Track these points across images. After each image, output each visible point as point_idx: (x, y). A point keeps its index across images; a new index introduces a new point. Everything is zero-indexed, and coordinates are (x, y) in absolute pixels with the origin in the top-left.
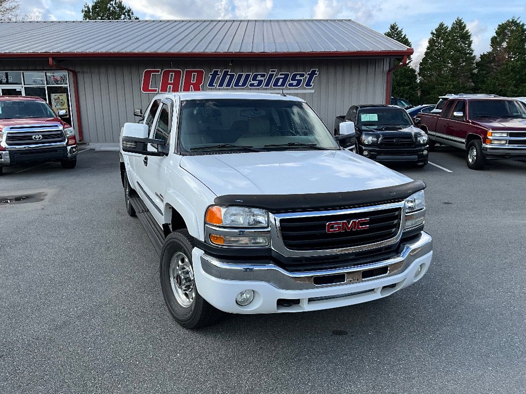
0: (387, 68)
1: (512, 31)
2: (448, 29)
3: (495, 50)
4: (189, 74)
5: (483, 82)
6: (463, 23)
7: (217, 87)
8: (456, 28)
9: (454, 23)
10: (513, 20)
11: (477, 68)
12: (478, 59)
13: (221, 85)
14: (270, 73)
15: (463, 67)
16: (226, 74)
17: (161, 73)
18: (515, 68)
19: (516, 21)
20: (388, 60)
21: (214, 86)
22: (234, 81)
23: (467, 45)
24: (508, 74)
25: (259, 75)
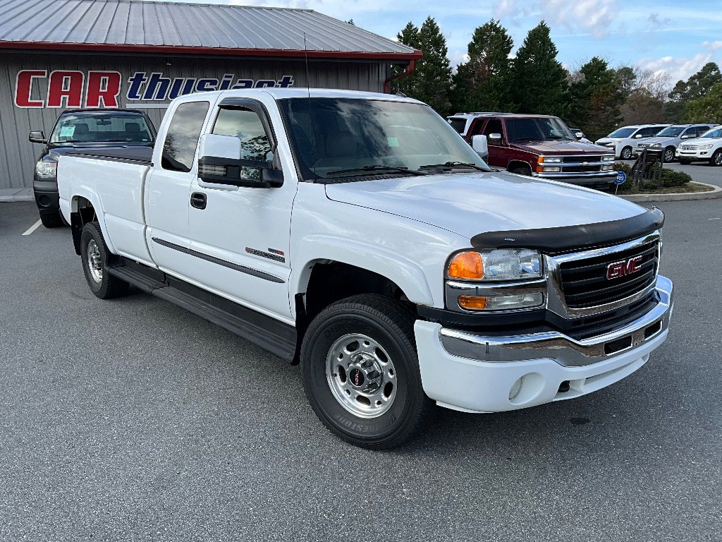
0: (383, 78)
1: (492, 38)
2: (419, 32)
3: (473, 59)
4: (95, 79)
5: (463, 102)
6: (435, 24)
7: (143, 99)
8: (428, 31)
9: (424, 24)
10: (492, 24)
11: (454, 83)
12: (455, 72)
13: (149, 95)
14: (224, 79)
15: (438, 81)
16: (156, 78)
17: (48, 76)
18: (497, 84)
19: (496, 25)
20: (384, 65)
21: (138, 97)
22: (169, 89)
23: (440, 55)
24: (491, 91)
25: (208, 81)
